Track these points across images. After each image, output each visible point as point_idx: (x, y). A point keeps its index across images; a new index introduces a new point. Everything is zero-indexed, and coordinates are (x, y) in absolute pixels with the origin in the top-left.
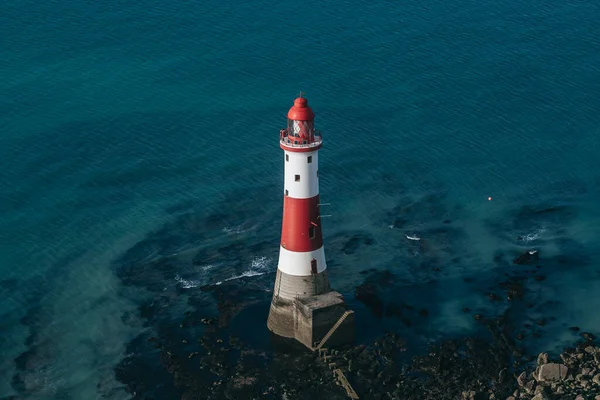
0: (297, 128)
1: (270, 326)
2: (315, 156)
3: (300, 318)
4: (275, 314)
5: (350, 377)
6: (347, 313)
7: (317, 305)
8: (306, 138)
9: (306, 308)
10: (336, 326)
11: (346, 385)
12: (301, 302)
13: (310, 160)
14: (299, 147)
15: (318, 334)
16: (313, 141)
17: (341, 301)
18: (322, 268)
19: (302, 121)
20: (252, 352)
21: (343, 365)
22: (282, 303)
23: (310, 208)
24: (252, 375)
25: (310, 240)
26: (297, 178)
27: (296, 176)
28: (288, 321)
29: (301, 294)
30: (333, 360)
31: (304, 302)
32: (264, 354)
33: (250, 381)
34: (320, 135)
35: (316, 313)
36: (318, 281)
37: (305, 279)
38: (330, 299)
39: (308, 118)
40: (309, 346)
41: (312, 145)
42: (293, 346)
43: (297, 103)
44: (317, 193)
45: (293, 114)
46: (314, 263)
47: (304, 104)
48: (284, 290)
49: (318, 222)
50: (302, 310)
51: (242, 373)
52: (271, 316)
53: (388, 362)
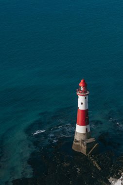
0: (82, 88)
1: (73, 148)
2: (87, 97)
3: (82, 146)
4: (75, 145)
5: (98, 163)
6: (96, 144)
7: (88, 142)
8: (85, 92)
9: (85, 143)
10: (93, 148)
11: (97, 166)
12: (83, 141)
13: (86, 98)
14: (82, 94)
15: (88, 150)
17: (94, 141)
18: (89, 130)
19: (83, 86)
20: (68, 156)
21: (96, 160)
22: (77, 141)
23: (85, 112)
24: (69, 163)
25: (85, 123)
26: (82, 103)
28: (79, 146)
29: (83, 138)
30: (93, 158)
31: (84, 141)
32: (72, 157)
33: (68, 164)
34: (88, 90)
35: (87, 144)
36: (88, 135)
37: (84, 134)
38: (92, 140)
39: (85, 86)
40: (85, 154)
41: (87, 93)
42: (80, 154)
43: (82, 81)
44: (87, 108)
45: (81, 84)
46: (87, 129)
47: (84, 81)
48: (77, 137)
49: (88, 117)
50: (83, 143)
51: (66, 162)
52: (73, 145)
53: (109, 159)
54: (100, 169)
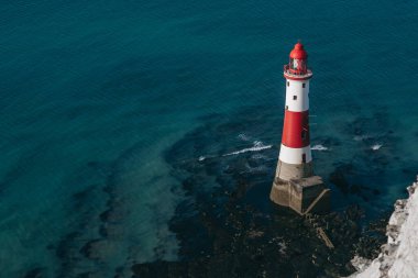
0: (296, 64)
1: (272, 198)
2: (307, 84)
3: (294, 193)
4: (276, 189)
5: (328, 233)
6: (325, 191)
7: (305, 184)
8: (302, 71)
9: (298, 186)
10: (318, 199)
11: (325, 238)
12: (294, 182)
13: (304, 86)
15: (305, 203)
16: (306, 73)
17: (321, 182)
18: (309, 159)
19: (300, 59)
20: (261, 215)
21: (323, 225)
22: (281, 183)
23: (302, 118)
24: (261, 230)
25: (301, 140)
26: (295, 98)
27: (294, 96)
28: (286, 193)
29: (294, 177)
30: (316, 221)
31: (296, 182)
32: (268, 217)
33: (260, 233)
34: (311, 69)
35: (304, 189)
36: (306, 168)
37: (298, 166)
38: (314, 180)
39: (303, 57)
40: (299, 212)
41: (306, 76)
42: (287, 212)
43: (297, 47)
44: (307, 108)
45: (294, 54)
46: (304, 156)
47: (301, 48)
48: (282, 174)
49: (308, 128)
50: (295, 187)
51: (255, 229)
52: (273, 191)
53: (353, 223)
54: (330, 245)
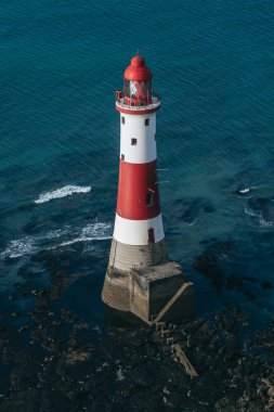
0: (134, 89)
1: (103, 298)
2: (153, 119)
3: (137, 290)
4: (110, 285)
5: (189, 353)
6: (185, 285)
7: (154, 276)
8: (145, 101)
9: (143, 279)
10: (174, 299)
11: (184, 361)
12: (137, 273)
13: (147, 122)
14: (135, 109)
15: (155, 306)
16: (151, 102)
17: (179, 272)
18: (159, 236)
19: (140, 82)
20: (86, 326)
21: (181, 340)
22: (117, 274)
23: (147, 174)
24: (85, 350)
25: (147, 207)
26: (134, 142)
27: (133, 140)
28: (125, 290)
29: (137, 264)
30: (171, 335)
31: (140, 272)
32: (97, 328)
33: (83, 356)
34: (157, 96)
35: (153, 285)
36: (155, 251)
37: (142, 249)
38: (168, 270)
39: (146, 78)
40: (145, 319)
41: (150, 107)
42: (128, 320)
43: (134, 62)
44: (154, 157)
45: (130, 74)
46: (151, 232)
47: (142, 64)
48: (120, 261)
49: (156, 188)
50: (138, 281)
51: (75, 348)
52: (105, 289)
53: (229, 337)
54: (192, 372)
